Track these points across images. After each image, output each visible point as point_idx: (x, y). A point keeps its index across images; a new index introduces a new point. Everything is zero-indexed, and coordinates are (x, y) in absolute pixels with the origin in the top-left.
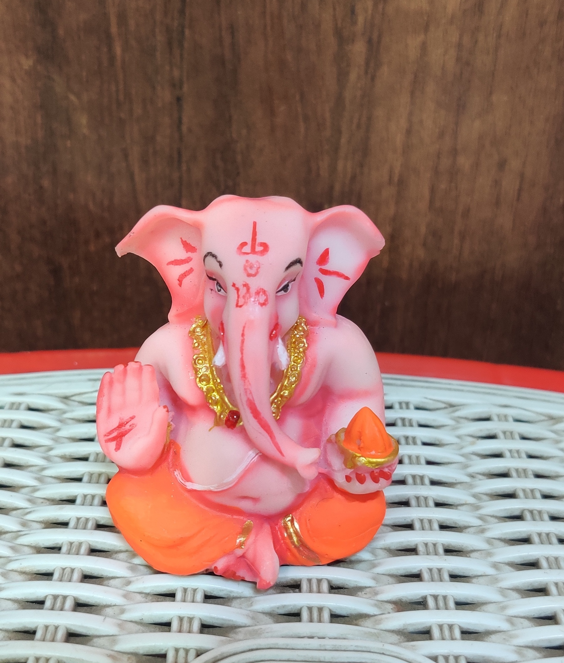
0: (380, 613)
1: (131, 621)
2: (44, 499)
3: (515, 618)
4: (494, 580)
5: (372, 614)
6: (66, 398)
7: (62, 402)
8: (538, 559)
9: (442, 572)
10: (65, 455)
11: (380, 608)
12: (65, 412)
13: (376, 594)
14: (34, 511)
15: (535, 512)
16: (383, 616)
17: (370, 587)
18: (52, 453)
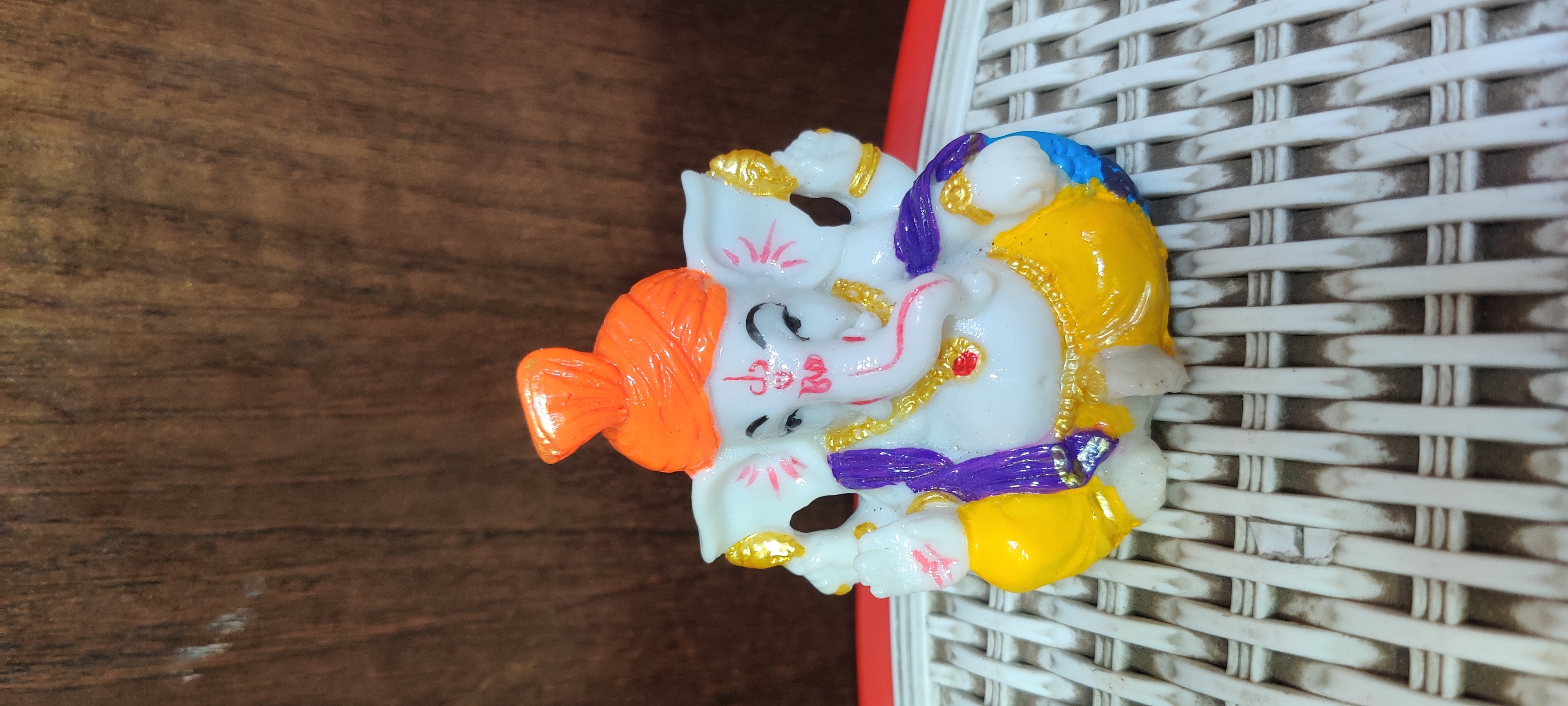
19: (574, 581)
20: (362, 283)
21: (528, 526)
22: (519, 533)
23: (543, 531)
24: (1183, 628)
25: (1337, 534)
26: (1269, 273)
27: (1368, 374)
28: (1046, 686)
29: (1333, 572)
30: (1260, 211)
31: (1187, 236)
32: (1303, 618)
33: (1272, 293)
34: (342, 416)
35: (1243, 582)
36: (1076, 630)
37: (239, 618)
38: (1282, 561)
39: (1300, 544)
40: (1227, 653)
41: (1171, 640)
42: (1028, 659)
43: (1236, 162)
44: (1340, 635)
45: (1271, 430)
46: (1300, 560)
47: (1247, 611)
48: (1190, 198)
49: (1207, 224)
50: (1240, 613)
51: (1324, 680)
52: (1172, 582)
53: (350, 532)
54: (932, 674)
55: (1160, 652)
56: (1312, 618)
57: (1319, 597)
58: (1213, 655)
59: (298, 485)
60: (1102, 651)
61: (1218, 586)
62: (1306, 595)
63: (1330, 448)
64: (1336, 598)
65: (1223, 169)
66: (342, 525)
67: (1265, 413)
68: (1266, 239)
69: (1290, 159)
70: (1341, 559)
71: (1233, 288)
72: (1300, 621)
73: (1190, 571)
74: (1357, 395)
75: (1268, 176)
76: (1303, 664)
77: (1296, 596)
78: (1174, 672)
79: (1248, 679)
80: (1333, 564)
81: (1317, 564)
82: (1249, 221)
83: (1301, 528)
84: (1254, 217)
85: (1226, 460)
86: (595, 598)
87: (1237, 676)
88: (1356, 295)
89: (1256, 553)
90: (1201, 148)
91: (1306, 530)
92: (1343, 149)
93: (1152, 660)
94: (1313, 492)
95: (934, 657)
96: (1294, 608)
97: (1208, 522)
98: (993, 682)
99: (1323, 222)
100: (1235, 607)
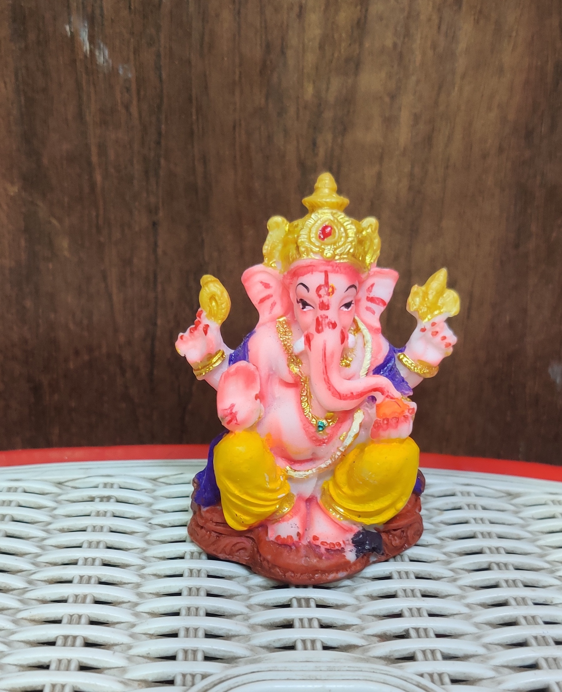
0: (368, 644)
1: (139, 656)
2: (47, 563)
3: (490, 645)
4: (468, 617)
5: (360, 645)
6: (60, 484)
7: (56, 486)
8: (507, 599)
9: (421, 611)
10: (63, 529)
11: (367, 640)
12: (59, 495)
13: (363, 629)
14: (38, 572)
15: (501, 564)
16: (371, 646)
17: (356, 625)
18: (51, 527)
23: (157, 261)
37: (105, 61)
86: (109, 297)
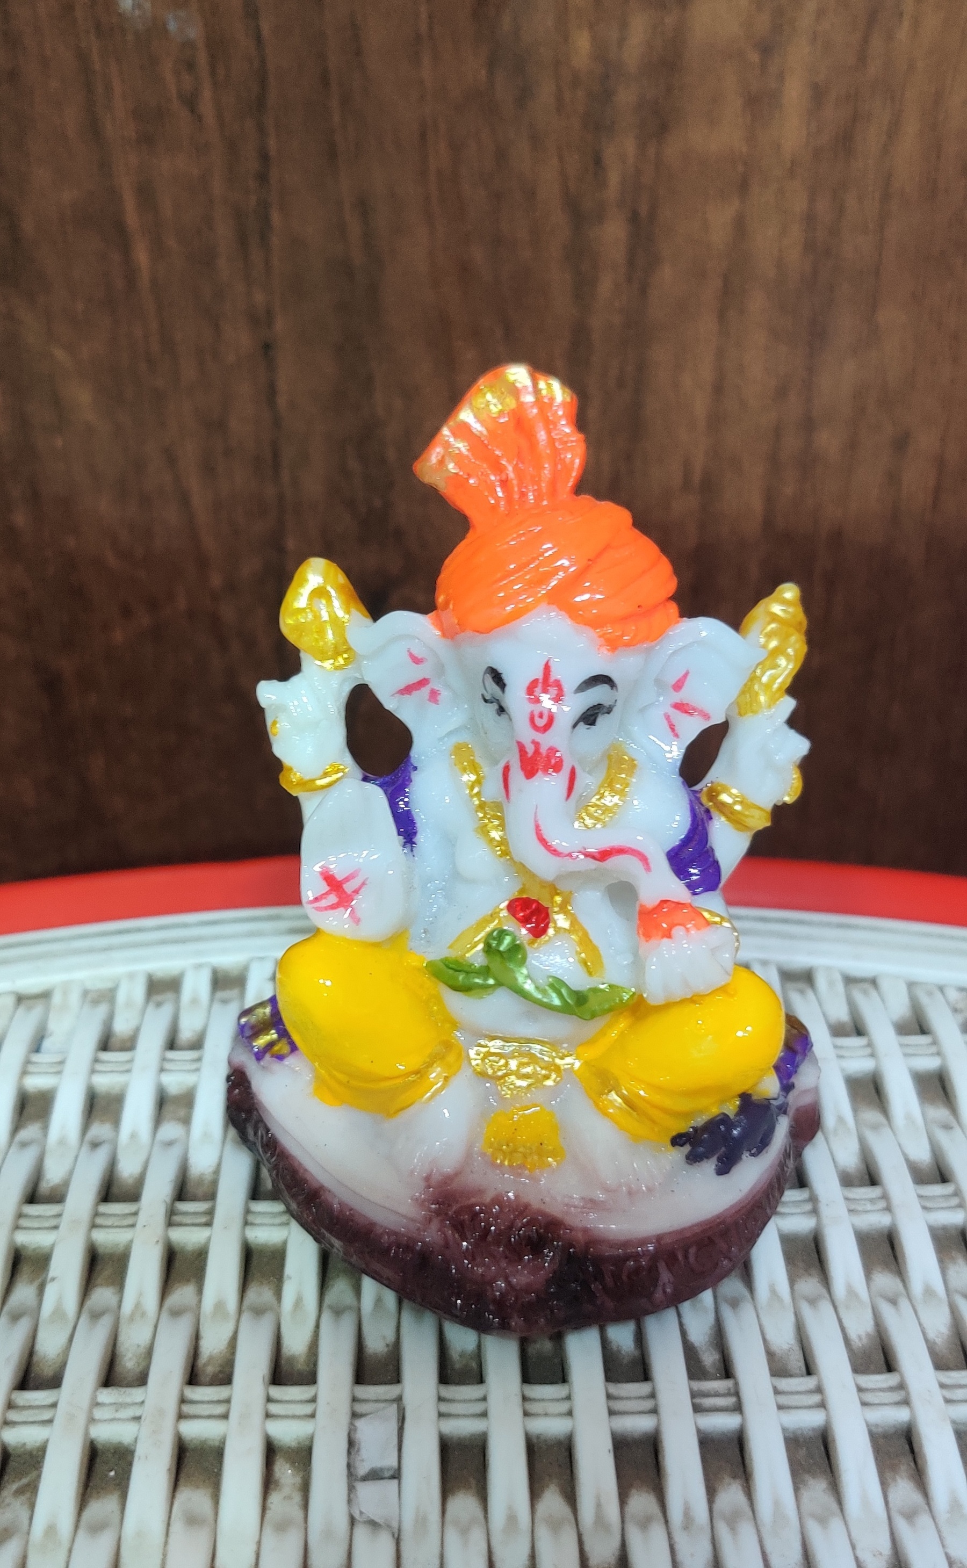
19: (208, 469)
20: (610, 153)
21: (282, 401)
22: (271, 391)
23: (277, 422)
24: (238, 1321)
25: (395, 1524)
26: (738, 1408)
27: (617, 1553)
28: (134, 1136)
29: (342, 1523)
30: (819, 1390)
31: (773, 1292)
32: (272, 1486)
33: (710, 1413)
34: (423, 136)
35: (313, 1400)
36: (217, 1171)
37: (137, 5)
38: (349, 1453)
39: (375, 1475)
40: (211, 1384)
41: (220, 1306)
42: (168, 1108)
43: (881, 1351)
44: (256, 1539)
45: (524, 1426)
46: (352, 1477)
47: (274, 1408)
48: (824, 1291)
49: (792, 1318)
50: (269, 1400)
51: (192, 1521)
52: (298, 1303)
53: (264, 157)
54: (131, 976)
55: (200, 1291)
56: (275, 1499)
57: (305, 1506)
58: (205, 1365)
59: (325, 79)
60: (192, 1210)
61: (301, 1365)
62: (305, 1488)
63: (510, 1508)
64: (306, 1529)
65: (868, 1335)
66: (272, 143)
67: (546, 1415)
68: (783, 1400)
69: (894, 1426)
70: (361, 1533)
71: (709, 1358)
72: (268, 1483)
73: (317, 1326)
74: (586, 1539)
75: (868, 1397)
76: (210, 1490)
77: (301, 1474)
78: (176, 1313)
79: (181, 1416)
80: (352, 1521)
81: (349, 1501)
82: (802, 1376)
83: (397, 1476)
84: (810, 1382)
85: (474, 1365)
86: (184, 499)
87: (183, 1401)
88: (723, 1530)
89: (355, 1415)
90: (893, 1302)
91: (395, 1482)
92: (917, 1498)
93: (188, 1280)
94: (447, 1489)
95: (153, 978)
96: (285, 1473)
97: (388, 1345)
98: (131, 1061)
99: (814, 1476)
100: (276, 1392)
